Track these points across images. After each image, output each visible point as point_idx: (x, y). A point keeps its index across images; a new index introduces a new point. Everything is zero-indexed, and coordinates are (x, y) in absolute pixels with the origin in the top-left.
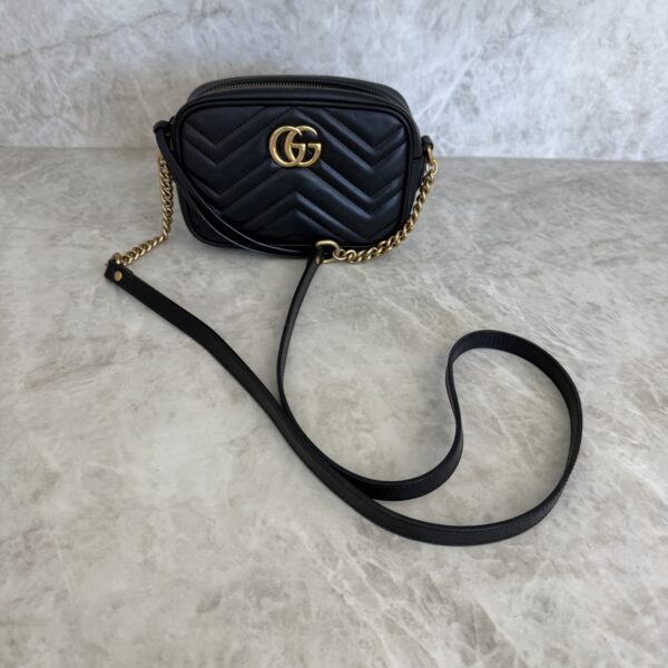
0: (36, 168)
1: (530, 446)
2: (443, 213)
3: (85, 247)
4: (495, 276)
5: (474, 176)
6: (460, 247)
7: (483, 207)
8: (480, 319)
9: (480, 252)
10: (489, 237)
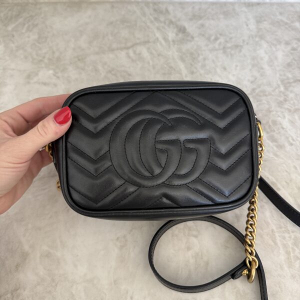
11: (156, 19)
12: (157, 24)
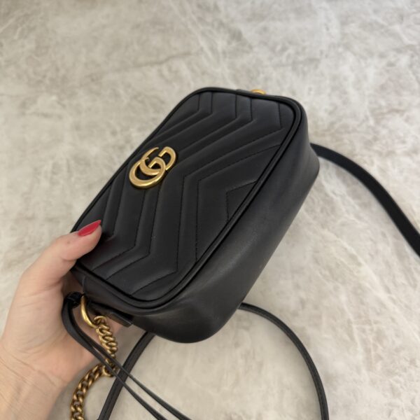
0: (11, 21)
1: (373, 353)
2: (345, 69)
3: (46, 116)
4: (380, 154)
5: (381, 21)
6: (354, 116)
7: (384, 62)
8: (357, 208)
9: (372, 122)
10: (383, 103)
11: (200, 19)
12: (201, 28)
